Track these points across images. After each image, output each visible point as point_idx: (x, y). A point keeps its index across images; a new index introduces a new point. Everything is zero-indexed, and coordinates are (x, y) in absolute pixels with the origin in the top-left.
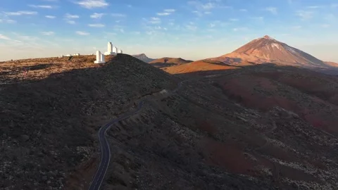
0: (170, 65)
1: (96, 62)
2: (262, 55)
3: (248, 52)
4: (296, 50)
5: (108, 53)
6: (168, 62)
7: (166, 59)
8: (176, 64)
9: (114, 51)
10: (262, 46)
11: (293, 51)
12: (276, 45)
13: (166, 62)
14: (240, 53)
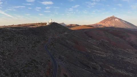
0: (73, 27)
1: (47, 24)
2: (111, 24)
3: (106, 22)
4: (126, 22)
5: (50, 22)
6: (72, 26)
7: (71, 25)
8: (75, 27)
9: (52, 21)
10: (111, 20)
11: (124, 22)
12: (117, 20)
13: (71, 26)
14: (102, 23)
